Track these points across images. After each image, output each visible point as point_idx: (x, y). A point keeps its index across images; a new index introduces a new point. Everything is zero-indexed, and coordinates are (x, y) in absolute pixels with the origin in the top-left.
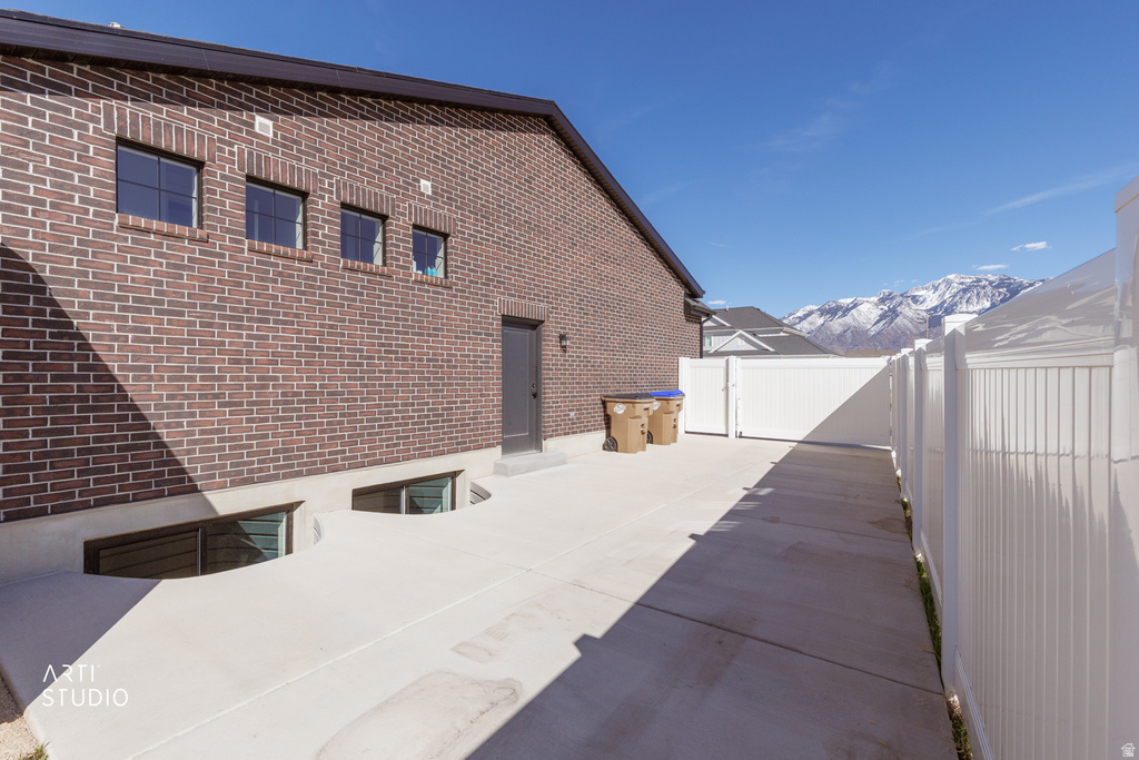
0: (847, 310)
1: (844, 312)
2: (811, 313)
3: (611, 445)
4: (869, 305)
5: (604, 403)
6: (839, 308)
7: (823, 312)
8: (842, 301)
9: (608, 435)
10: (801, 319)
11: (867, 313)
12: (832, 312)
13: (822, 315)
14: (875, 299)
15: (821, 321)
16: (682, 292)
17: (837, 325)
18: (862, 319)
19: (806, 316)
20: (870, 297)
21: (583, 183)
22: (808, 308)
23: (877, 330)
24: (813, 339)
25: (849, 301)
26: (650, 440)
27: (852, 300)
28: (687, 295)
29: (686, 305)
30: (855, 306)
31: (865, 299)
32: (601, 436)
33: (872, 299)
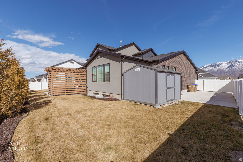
0: (218, 65)
1: (218, 66)
2: (208, 66)
3: (189, 91)
4: (225, 64)
5: (188, 86)
6: (216, 65)
7: (211, 66)
8: (217, 63)
9: (188, 90)
10: (205, 68)
11: (225, 66)
12: (214, 66)
13: (211, 67)
14: (227, 62)
15: (211, 68)
16: (195, 70)
17: (215, 69)
18: (223, 68)
19: (207, 67)
20: (225, 62)
21: (186, 58)
22: (207, 65)
23: (227, 70)
24: (211, 74)
25: (219, 63)
26: (194, 91)
27: (220, 63)
28: (196, 70)
29: (196, 72)
30: (221, 64)
31: (224, 62)
32: (187, 90)
33: (226, 62)
